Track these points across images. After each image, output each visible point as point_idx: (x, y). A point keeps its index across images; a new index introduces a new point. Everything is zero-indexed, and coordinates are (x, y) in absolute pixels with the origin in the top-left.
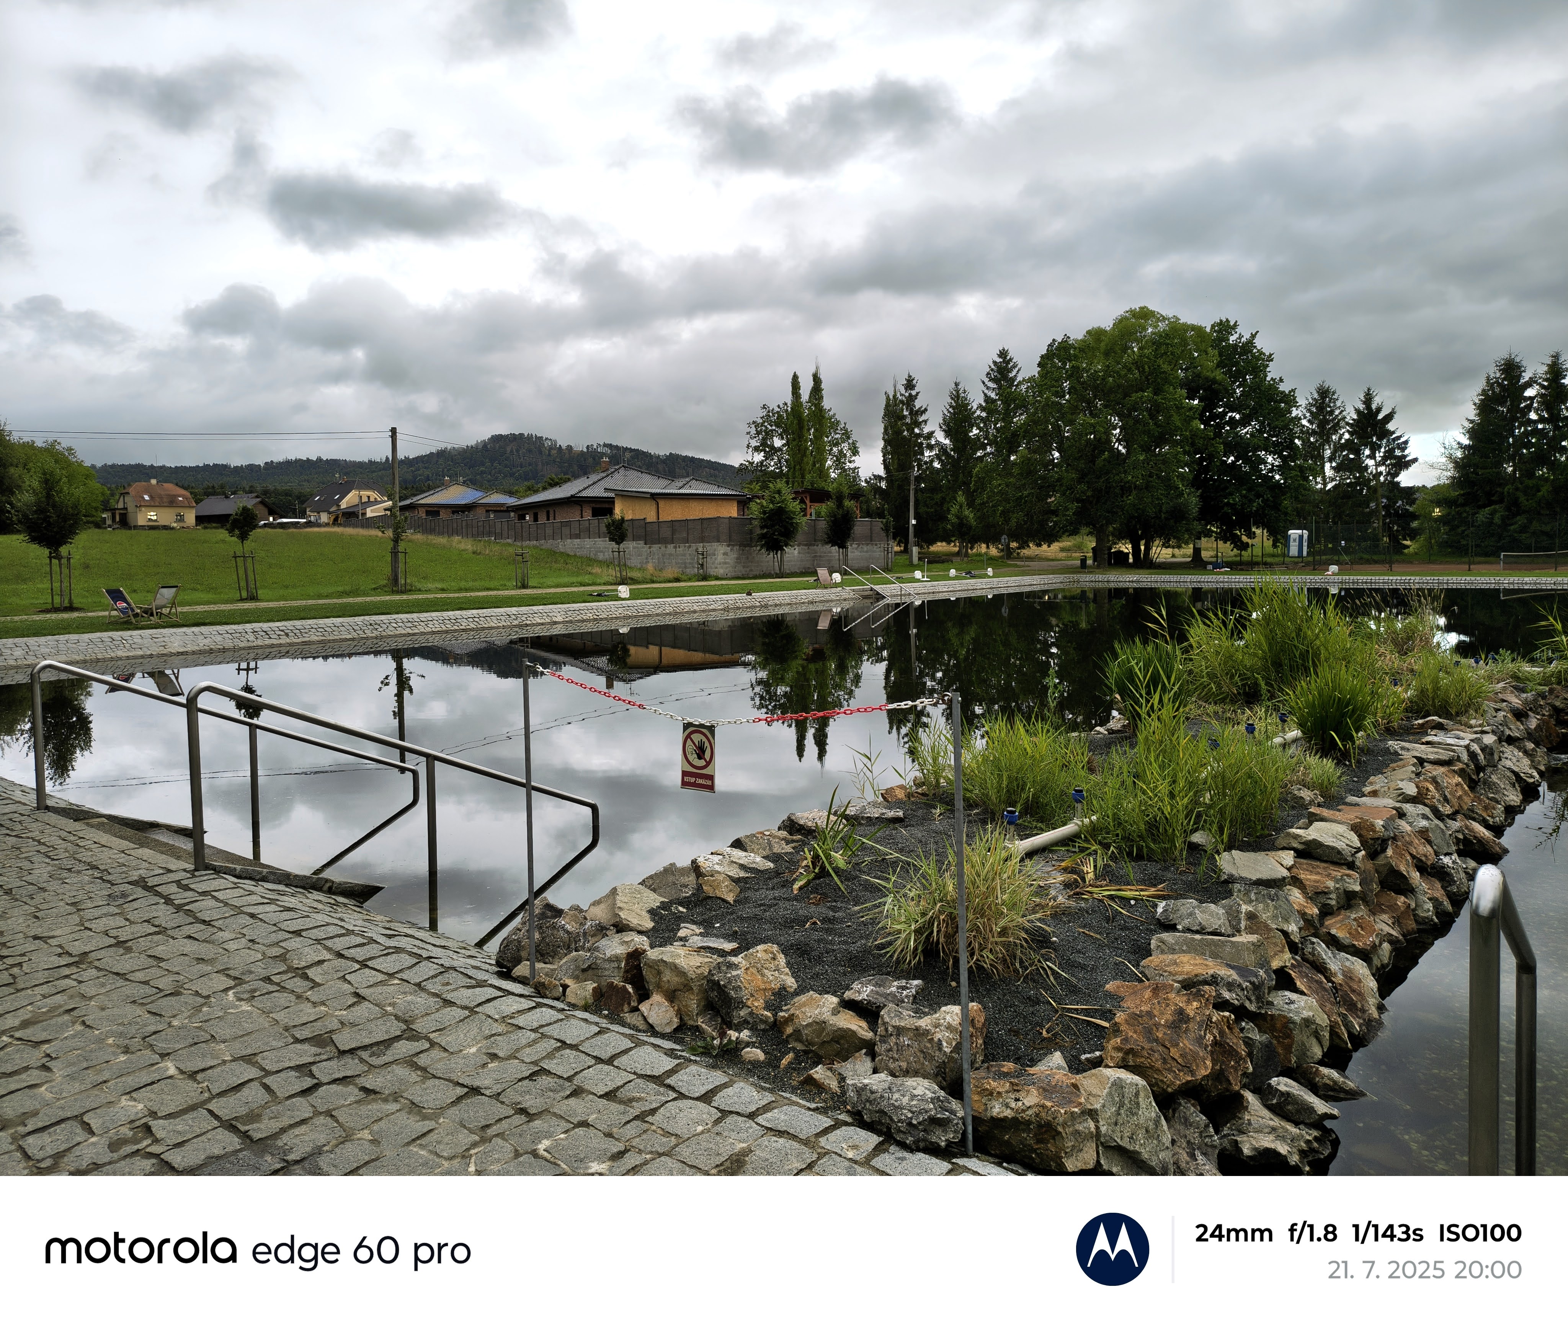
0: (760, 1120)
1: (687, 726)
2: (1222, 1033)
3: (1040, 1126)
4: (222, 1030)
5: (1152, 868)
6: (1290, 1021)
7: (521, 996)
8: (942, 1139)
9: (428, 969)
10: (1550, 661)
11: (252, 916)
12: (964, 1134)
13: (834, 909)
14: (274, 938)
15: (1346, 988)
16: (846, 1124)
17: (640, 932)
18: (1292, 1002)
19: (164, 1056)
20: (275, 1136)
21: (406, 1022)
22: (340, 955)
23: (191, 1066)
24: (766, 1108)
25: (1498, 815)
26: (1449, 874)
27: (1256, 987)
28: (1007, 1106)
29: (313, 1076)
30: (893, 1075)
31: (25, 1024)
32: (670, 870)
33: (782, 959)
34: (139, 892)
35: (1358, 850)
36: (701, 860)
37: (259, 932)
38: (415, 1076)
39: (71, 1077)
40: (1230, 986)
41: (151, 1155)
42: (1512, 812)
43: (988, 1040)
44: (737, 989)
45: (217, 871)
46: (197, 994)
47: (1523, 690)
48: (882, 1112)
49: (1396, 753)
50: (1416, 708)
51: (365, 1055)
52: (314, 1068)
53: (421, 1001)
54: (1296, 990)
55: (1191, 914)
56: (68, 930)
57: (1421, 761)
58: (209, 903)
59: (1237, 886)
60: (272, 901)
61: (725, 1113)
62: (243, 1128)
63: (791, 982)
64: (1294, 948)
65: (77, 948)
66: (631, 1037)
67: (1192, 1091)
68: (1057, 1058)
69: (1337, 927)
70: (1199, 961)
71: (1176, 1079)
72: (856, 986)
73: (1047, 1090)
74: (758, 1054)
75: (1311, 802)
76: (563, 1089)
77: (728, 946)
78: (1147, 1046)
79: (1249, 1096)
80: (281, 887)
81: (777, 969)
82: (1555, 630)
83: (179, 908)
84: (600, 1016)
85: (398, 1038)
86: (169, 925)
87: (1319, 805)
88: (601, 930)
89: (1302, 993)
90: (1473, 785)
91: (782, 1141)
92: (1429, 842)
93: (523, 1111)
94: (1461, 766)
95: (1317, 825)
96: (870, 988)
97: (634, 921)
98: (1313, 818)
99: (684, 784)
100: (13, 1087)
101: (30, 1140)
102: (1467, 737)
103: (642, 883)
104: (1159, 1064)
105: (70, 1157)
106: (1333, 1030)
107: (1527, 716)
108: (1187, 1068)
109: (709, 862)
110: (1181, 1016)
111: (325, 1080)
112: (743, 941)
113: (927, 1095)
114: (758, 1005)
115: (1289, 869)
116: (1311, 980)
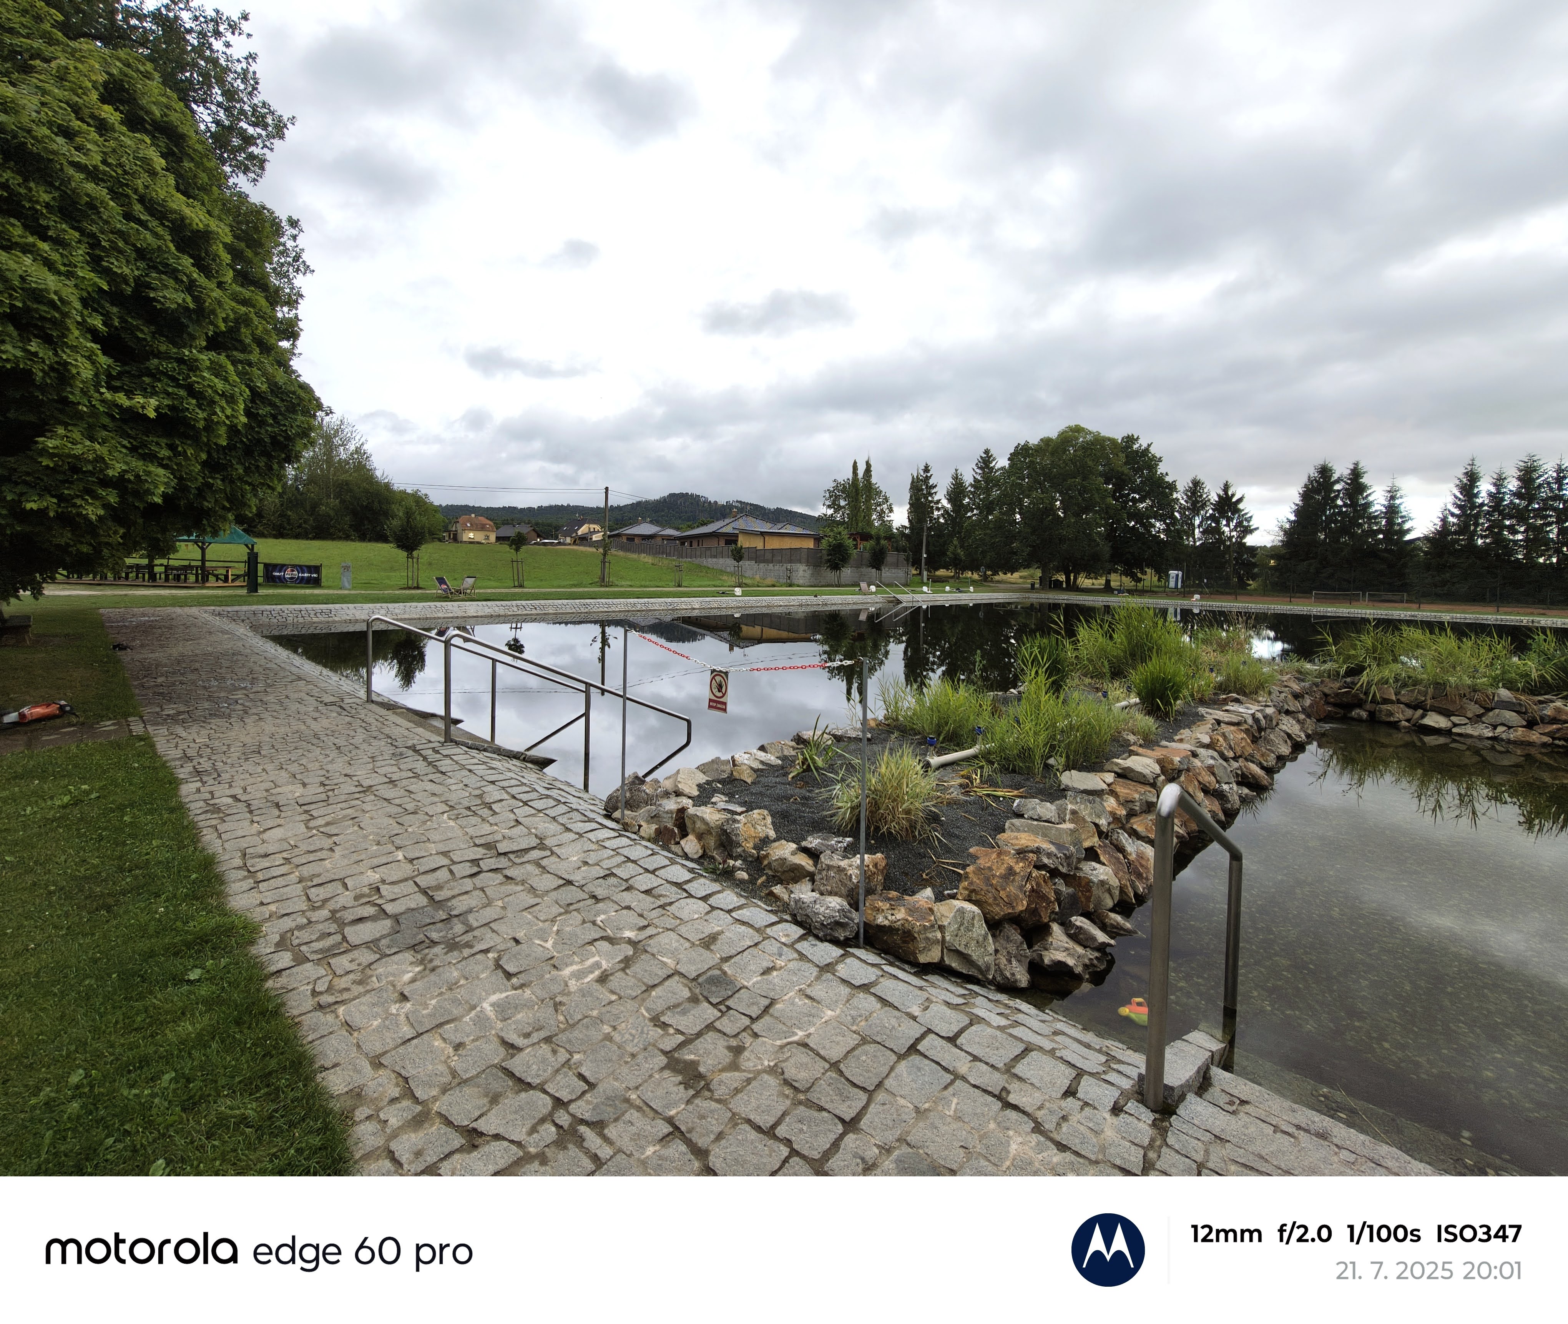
0: (733, 914)
1: (713, 671)
2: (1038, 884)
3: (904, 932)
4: (433, 836)
5: (1018, 778)
6: (1090, 881)
7: (613, 829)
8: (842, 935)
9: (562, 809)
10: (1325, 662)
11: (470, 771)
12: (858, 933)
13: (810, 791)
14: (479, 784)
15: (1137, 864)
16: (787, 921)
17: (689, 797)
18: (1095, 869)
19: (398, 848)
20: (448, 900)
21: (541, 839)
22: (514, 797)
23: (411, 855)
24: (739, 908)
25: (1271, 761)
26: (1225, 796)
27: (1067, 857)
28: (886, 918)
29: (479, 866)
30: (822, 894)
31: (328, 824)
32: (716, 761)
33: (769, 820)
34: (410, 753)
35: (1158, 776)
36: (736, 757)
37: (472, 781)
38: (537, 871)
39: (344, 856)
40: (1049, 855)
41: (376, 905)
42: (1282, 760)
43: (887, 878)
44: (737, 835)
45: (457, 743)
46: (427, 814)
47: (1303, 680)
48: (807, 915)
49: (1203, 716)
50: (1222, 688)
51: (512, 856)
52: (481, 862)
53: (553, 827)
54: (1100, 862)
55: (1034, 809)
56: (364, 772)
57: (1219, 722)
58: (448, 761)
59: (1070, 793)
60: (484, 763)
61: (713, 908)
62: (431, 894)
63: (772, 834)
64: (1101, 834)
65: (366, 783)
66: (670, 859)
67: (1015, 920)
68: (928, 892)
69: (1138, 825)
70: (1032, 837)
71: (999, 911)
72: (810, 839)
73: (911, 911)
74: (743, 875)
75: (1135, 744)
76: (621, 885)
78: (985, 888)
79: (1056, 928)
80: (495, 756)
81: (765, 825)
82: (1328, 642)
83: (430, 763)
84: (658, 845)
85: (534, 848)
86: (421, 773)
87: (1141, 746)
88: (666, 794)
89: (1104, 864)
90: (1255, 740)
91: (743, 928)
92: (1214, 774)
93: (594, 897)
94: (1246, 726)
95: (1133, 758)
96: (819, 840)
97: (687, 790)
98: (1132, 753)
99: (710, 707)
100: (311, 859)
101: (313, 890)
102: (1253, 708)
103: (698, 768)
104: (991, 901)
105: (332, 901)
106: (1122, 890)
107: (1303, 697)
108: (1010, 904)
109: (742, 757)
110: (1011, 871)
111: (485, 869)
112: (750, 807)
113: (838, 907)
114: (749, 846)
115: (1109, 785)
116: (1111, 856)
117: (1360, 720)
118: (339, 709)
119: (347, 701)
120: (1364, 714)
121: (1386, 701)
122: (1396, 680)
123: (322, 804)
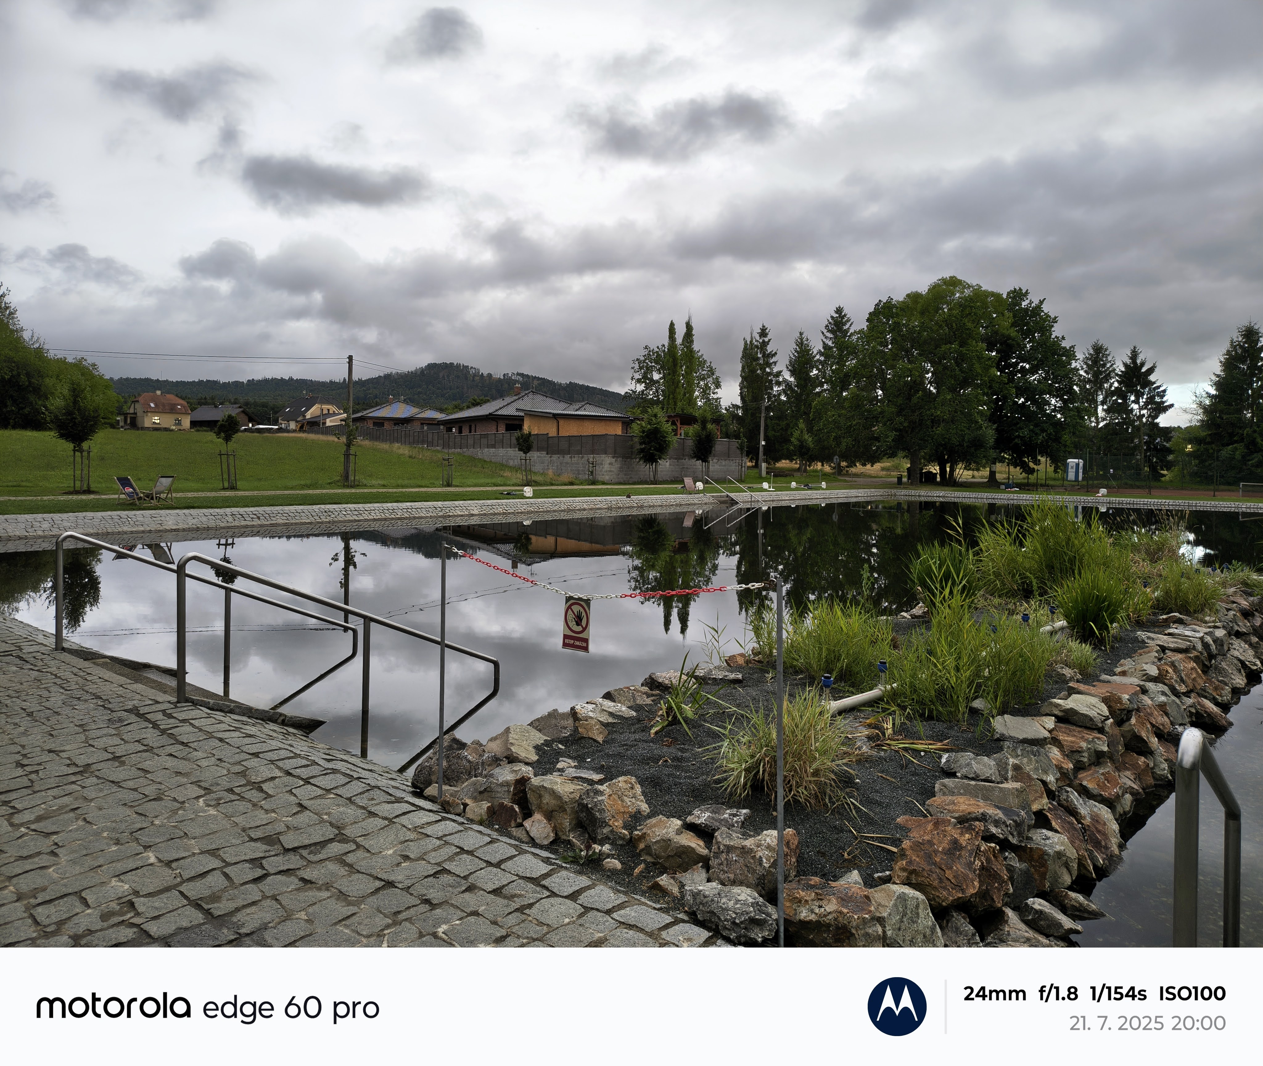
0: (615, 915)
1: (569, 599)
2: (988, 860)
3: (838, 928)
4: (194, 829)
5: (939, 727)
6: (1045, 853)
7: (430, 811)
8: (758, 934)
9: (357, 787)
11: (221, 740)
12: (777, 932)
13: (682, 750)
14: (237, 758)
15: (1093, 829)
16: (683, 921)
17: (527, 764)
18: (1048, 838)
19: (147, 847)
20: (232, 913)
21: (338, 828)
22: (288, 773)
23: (167, 857)
24: (621, 907)
25: (1226, 695)
27: (1018, 825)
28: (812, 911)
29: (263, 868)
30: (723, 884)
31: (39, 819)
32: (553, 714)
33: (638, 789)
34: (133, 718)
35: (1107, 718)
36: (578, 708)
37: (226, 753)
38: (343, 871)
39: (74, 862)
40: (997, 823)
41: (133, 925)
42: (1237, 693)
43: (800, 859)
44: (601, 811)
45: (195, 703)
46: (175, 800)
47: (1251, 595)
48: (712, 913)
49: (1143, 642)
50: (1161, 606)
51: (304, 853)
52: (264, 862)
53: (351, 812)
54: (1051, 829)
55: (968, 765)
56: (75, 746)
57: (1163, 649)
58: (187, 728)
59: (1007, 743)
60: (237, 729)
61: (587, 909)
62: (206, 907)
63: (645, 807)
64: (1051, 795)
65: (82, 761)
66: (515, 847)
67: (963, 906)
68: (855, 876)
69: (1088, 780)
70: (972, 802)
71: (948, 896)
72: (696, 812)
73: (844, 900)
74: (616, 864)
75: (1071, 679)
76: (459, 885)
77: (596, 777)
78: (927, 868)
79: (1010, 912)
80: (245, 719)
81: (634, 797)
83: (163, 732)
84: (492, 829)
85: (331, 841)
86: (155, 745)
87: (1078, 681)
88: (496, 761)
89: (1056, 831)
90: (1206, 669)
91: (631, 932)
92: (1167, 714)
93: (427, 901)
94: (1196, 653)
95: (1074, 696)
96: (707, 814)
97: (522, 754)
98: (1072, 691)
99: (565, 645)
100: (28, 867)
101: (40, 909)
102: (1201, 631)
103: (531, 724)
104: (936, 883)
105: (70, 924)
106: (1081, 864)
107: (1253, 615)
108: (958, 887)
109: (585, 709)
110: (955, 845)
111: (272, 871)
112: (609, 777)
113: (751, 900)
114: (618, 824)
115: (1050, 731)
116: (1064, 821)
118: (18, 661)
119: (27, 649)
123: (26, 792)
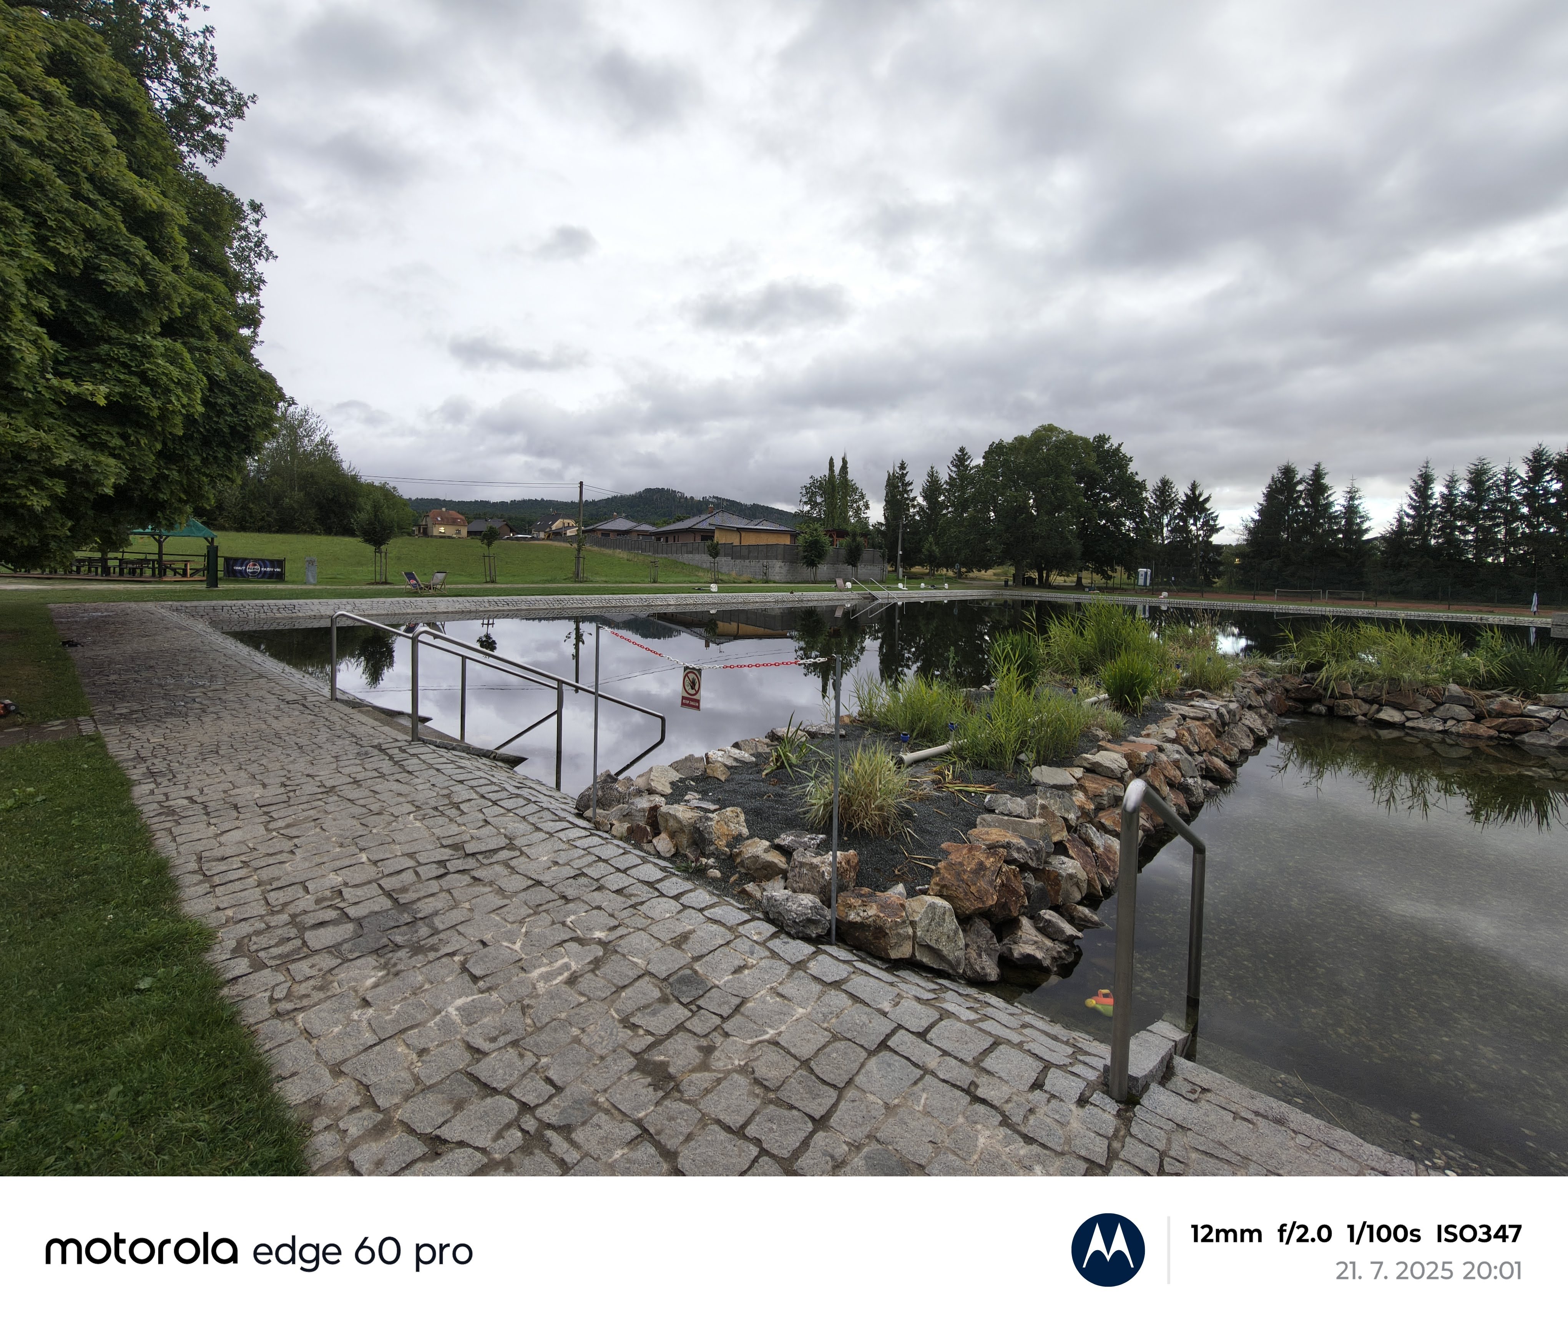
0: (706, 913)
1: (686, 668)
2: (1008, 879)
3: (876, 928)
4: (399, 837)
5: (989, 774)
6: (1059, 875)
7: (584, 828)
8: (813, 932)
9: (533, 808)
10: (1286, 658)
11: (438, 770)
12: (829, 931)
13: (783, 788)
14: (446, 784)
15: (1104, 857)
16: (759, 919)
17: (662, 795)
18: (1064, 863)
19: (362, 850)
20: (413, 902)
21: (510, 839)
22: (483, 797)
23: (376, 857)
24: (712, 906)
25: (1234, 755)
26: (1190, 790)
27: (1037, 852)
28: (858, 914)
29: (446, 867)
30: (794, 891)
31: (288, 826)
32: (690, 758)
33: (742, 817)
34: (376, 752)
35: (1126, 770)
36: (710, 754)
37: (440, 780)
38: (506, 872)
39: (305, 859)
40: (1019, 850)
41: (339, 908)
42: (1244, 754)
43: (859, 874)
44: (710, 833)
45: (425, 742)
46: (392, 814)
47: (1265, 676)
48: (779, 913)
49: (1169, 711)
50: (1187, 684)
51: (480, 857)
52: (448, 863)
53: (523, 827)
54: (1068, 856)
55: (1005, 804)
56: (328, 772)
57: (1184, 717)
58: (415, 761)
59: (1040, 788)
60: (453, 762)
61: (685, 907)
62: (395, 896)
63: (745, 831)
64: (1070, 828)
65: (330, 783)
66: (642, 858)
67: (986, 914)
68: (900, 888)
69: (1106, 818)
70: (1003, 832)
71: (970, 906)
72: (783, 836)
73: (883, 907)
74: (716, 873)
75: (1103, 739)
76: (592, 885)
77: (712, 807)
78: (956, 883)
79: (1025, 922)
80: (465, 755)
81: (738, 823)
82: (1289, 639)
83: (396, 763)
84: (630, 844)
85: (502, 848)
86: (387, 773)
87: (1109, 741)
88: (639, 792)
89: (1072, 858)
90: (1219, 735)
91: (715, 926)
92: (1179, 768)
93: (564, 897)
94: (1210, 721)
95: (1102, 752)
96: (791, 838)
97: (660, 788)
98: (1101, 748)
99: (683, 704)
100: (271, 862)
101: (272, 894)
102: (1218, 703)
103: (671, 765)
104: (961, 896)
105: (292, 906)
106: (1090, 882)
107: (1265, 692)
108: (980, 899)
109: (716, 755)
110: (981, 866)
111: (452, 870)
112: (723, 805)
113: (810, 904)
114: (722, 843)
115: (1078, 780)
116: (1080, 850)
117: (1319, 715)
118: (301, 708)
119: (310, 699)
120: (1323, 709)
121: (1344, 696)
122: (1354, 676)
123: (283, 805)
